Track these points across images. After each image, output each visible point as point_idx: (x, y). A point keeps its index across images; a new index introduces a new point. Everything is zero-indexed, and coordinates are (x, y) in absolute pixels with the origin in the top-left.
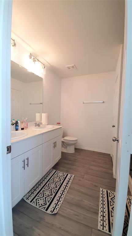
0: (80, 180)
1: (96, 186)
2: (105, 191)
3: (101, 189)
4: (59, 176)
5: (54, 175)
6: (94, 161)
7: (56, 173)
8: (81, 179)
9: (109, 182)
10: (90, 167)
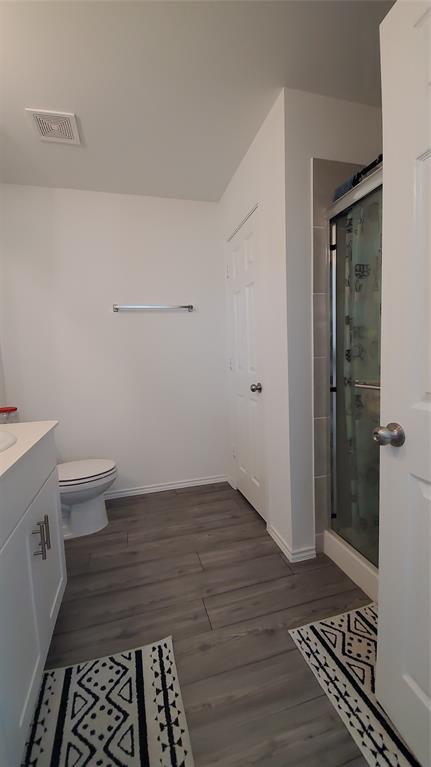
0: (204, 648)
1: (271, 632)
2: (306, 630)
3: (295, 636)
4: (102, 695)
5: (70, 703)
6: (200, 530)
7: (74, 688)
8: (206, 638)
9: (293, 587)
10: (203, 563)
